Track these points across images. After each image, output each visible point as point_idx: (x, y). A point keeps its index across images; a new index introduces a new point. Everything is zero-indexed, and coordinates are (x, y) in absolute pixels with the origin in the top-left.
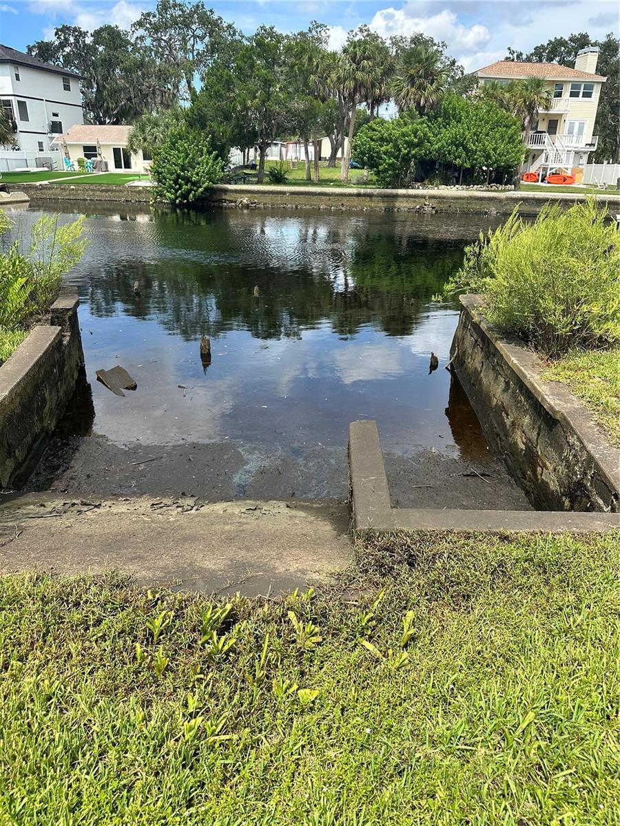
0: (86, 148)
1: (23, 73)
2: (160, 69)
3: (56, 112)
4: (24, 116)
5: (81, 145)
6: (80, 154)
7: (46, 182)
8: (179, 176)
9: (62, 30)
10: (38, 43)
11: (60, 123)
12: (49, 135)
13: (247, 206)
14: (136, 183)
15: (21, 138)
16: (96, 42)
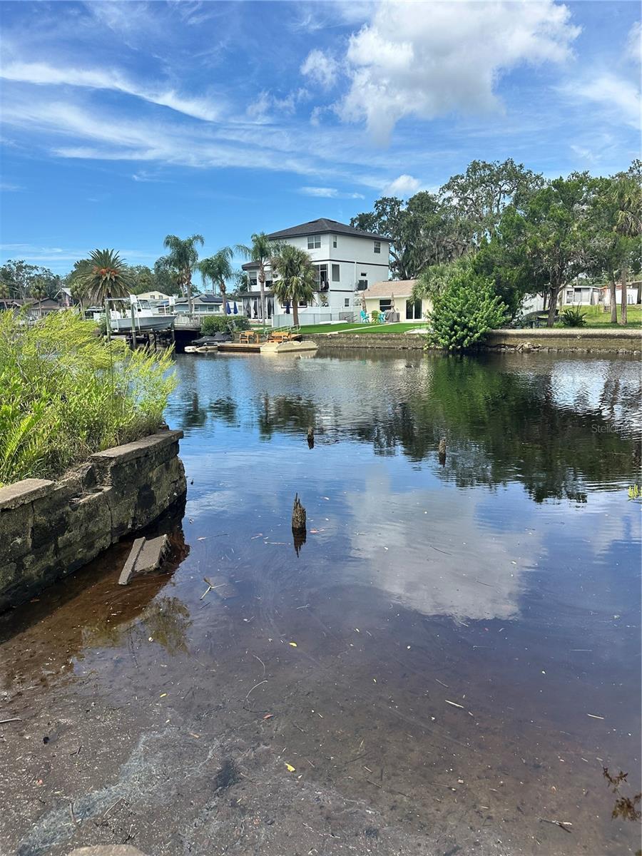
0: (382, 302)
1: (340, 240)
2: (461, 225)
3: (364, 272)
4: (336, 277)
5: (379, 299)
6: (377, 307)
7: (336, 333)
8: (455, 323)
9: (380, 202)
10: (360, 215)
11: (366, 281)
12: (356, 292)
13: (528, 351)
15: (331, 296)
16: (409, 209)
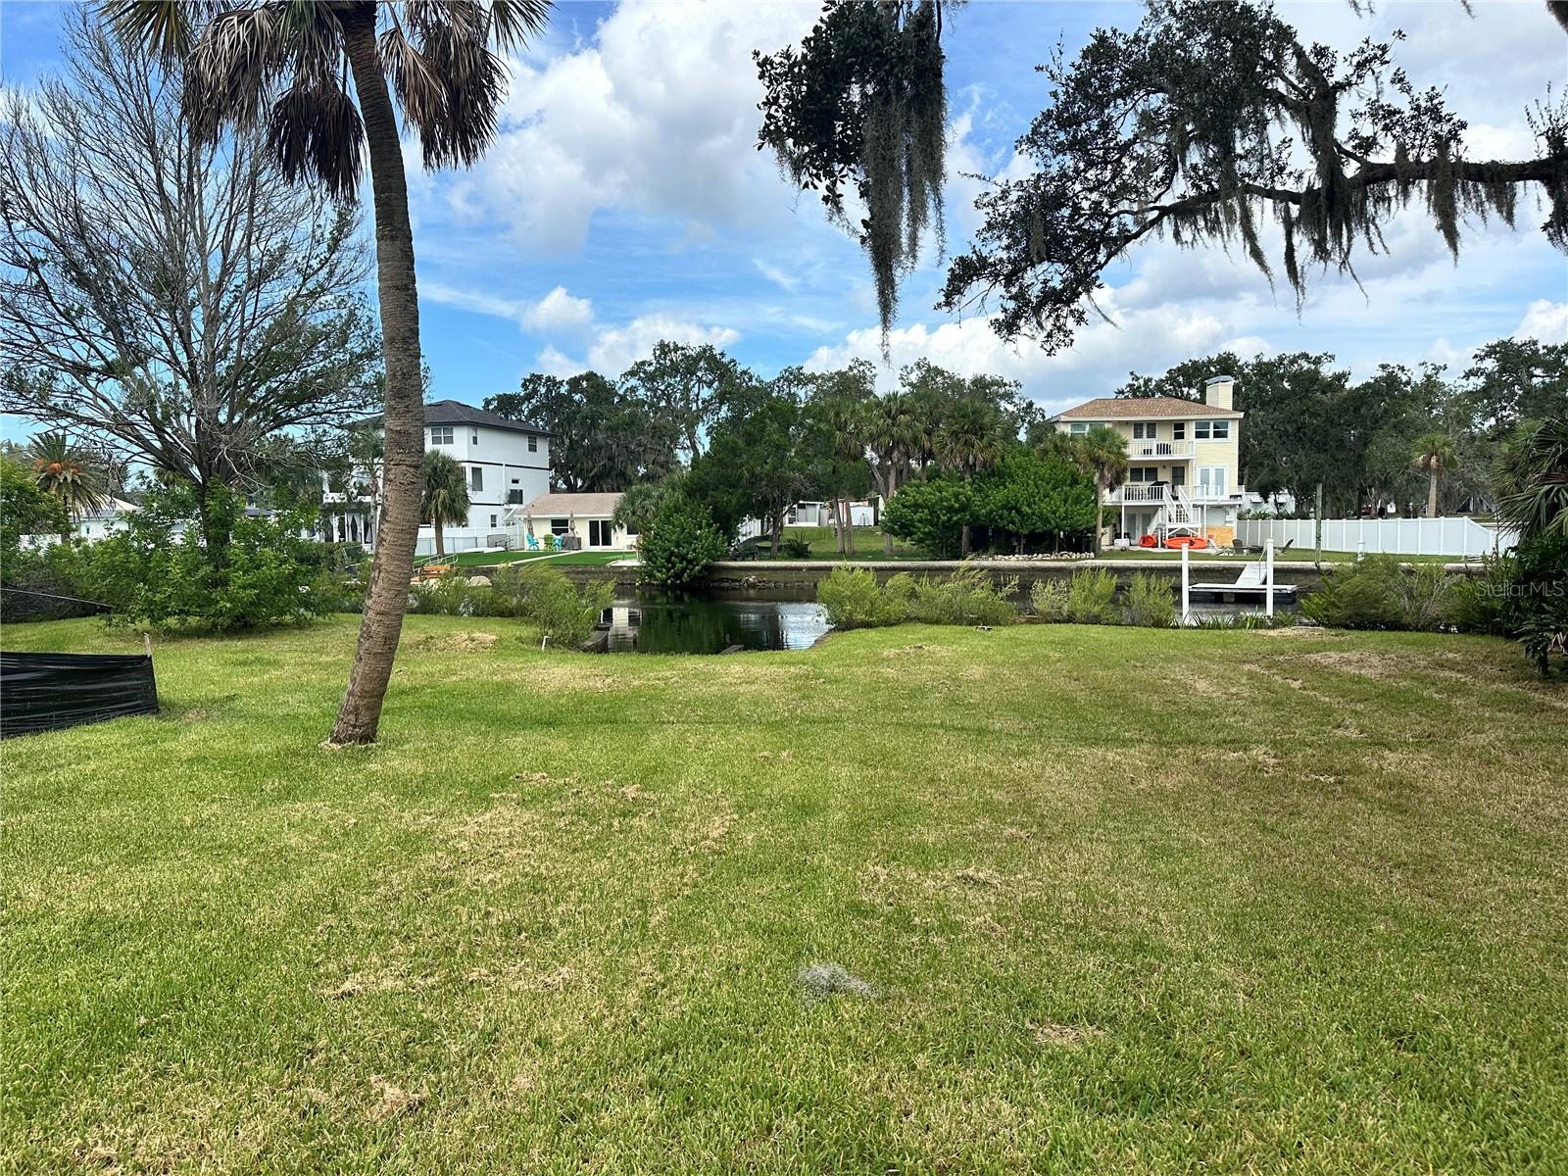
0: (555, 522)
1: (482, 435)
3: (516, 478)
4: (478, 485)
5: (547, 519)
6: (547, 529)
8: (672, 554)
9: (530, 381)
11: (521, 491)
12: (506, 507)
13: (754, 586)
14: (620, 563)
15: (473, 513)
16: (572, 391)
